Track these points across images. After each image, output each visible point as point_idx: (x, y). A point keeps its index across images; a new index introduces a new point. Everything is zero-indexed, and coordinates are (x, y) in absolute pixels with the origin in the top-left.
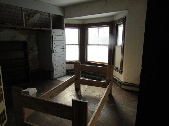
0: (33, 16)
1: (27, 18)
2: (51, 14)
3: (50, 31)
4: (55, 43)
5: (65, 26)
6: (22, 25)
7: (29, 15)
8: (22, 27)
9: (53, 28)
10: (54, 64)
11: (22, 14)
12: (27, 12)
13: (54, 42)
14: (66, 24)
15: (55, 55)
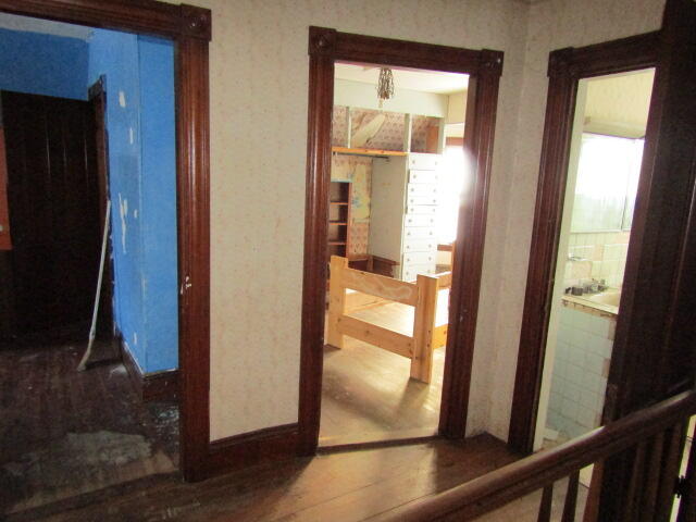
0: (368, 122)
1: (356, 125)
2: (411, 117)
3: (405, 157)
4: (412, 190)
5: (447, 144)
6: (344, 146)
7: (360, 120)
8: (344, 150)
9: (412, 151)
10: (405, 246)
11: (347, 119)
12: (357, 112)
13: (410, 186)
14: (448, 139)
15: (410, 221)
